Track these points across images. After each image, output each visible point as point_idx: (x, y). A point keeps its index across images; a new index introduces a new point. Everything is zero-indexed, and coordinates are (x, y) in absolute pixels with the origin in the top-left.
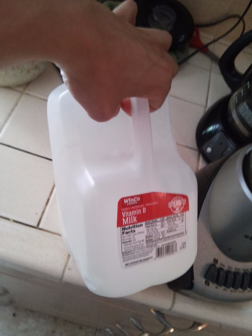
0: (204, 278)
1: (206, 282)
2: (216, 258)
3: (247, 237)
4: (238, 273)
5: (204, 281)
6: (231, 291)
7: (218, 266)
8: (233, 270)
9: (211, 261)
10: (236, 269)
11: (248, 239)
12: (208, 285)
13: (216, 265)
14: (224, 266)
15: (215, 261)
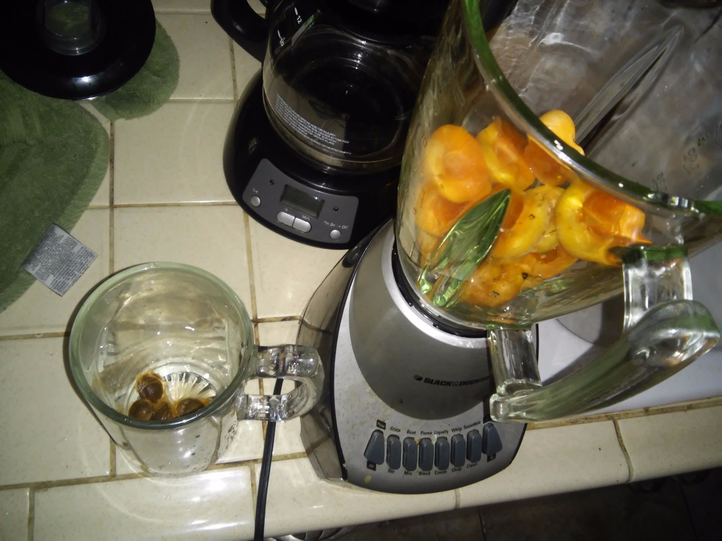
1: (369, 463)
2: (381, 419)
3: (418, 378)
4: (429, 440)
6: (420, 473)
7: (387, 432)
8: (418, 436)
9: (372, 425)
10: (423, 433)
12: (374, 469)
13: (383, 431)
14: (399, 431)
15: (379, 423)
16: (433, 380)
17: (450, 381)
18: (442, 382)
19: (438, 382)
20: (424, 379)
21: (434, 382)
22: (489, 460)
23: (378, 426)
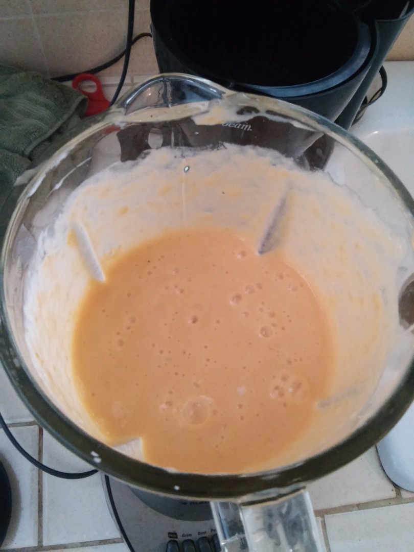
2: (171, 531)
7: (180, 539)
8: (209, 534)
9: (165, 538)
13: (176, 539)
14: (191, 535)
15: (170, 535)
23: (170, 537)
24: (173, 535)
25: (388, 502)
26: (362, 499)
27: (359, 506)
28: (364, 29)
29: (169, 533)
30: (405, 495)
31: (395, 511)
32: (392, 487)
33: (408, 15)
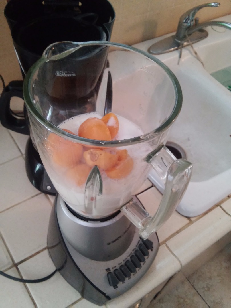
0: (111, 287)
1: (114, 287)
2: (107, 268)
3: (109, 244)
4: (128, 261)
5: (112, 288)
6: (134, 275)
7: (112, 271)
8: (123, 263)
9: (105, 273)
10: (124, 260)
11: (111, 244)
12: (117, 287)
13: (110, 271)
14: (115, 267)
15: (107, 270)
16: (114, 240)
17: (120, 236)
18: (118, 238)
19: (116, 240)
20: (111, 242)
21: (115, 240)
22: (152, 250)
23: (107, 271)
24: (108, 270)
25: (188, 225)
26: (177, 229)
27: (177, 232)
28: (100, 28)
29: (106, 270)
30: (193, 219)
31: (192, 227)
32: (186, 219)
33: (113, 20)
